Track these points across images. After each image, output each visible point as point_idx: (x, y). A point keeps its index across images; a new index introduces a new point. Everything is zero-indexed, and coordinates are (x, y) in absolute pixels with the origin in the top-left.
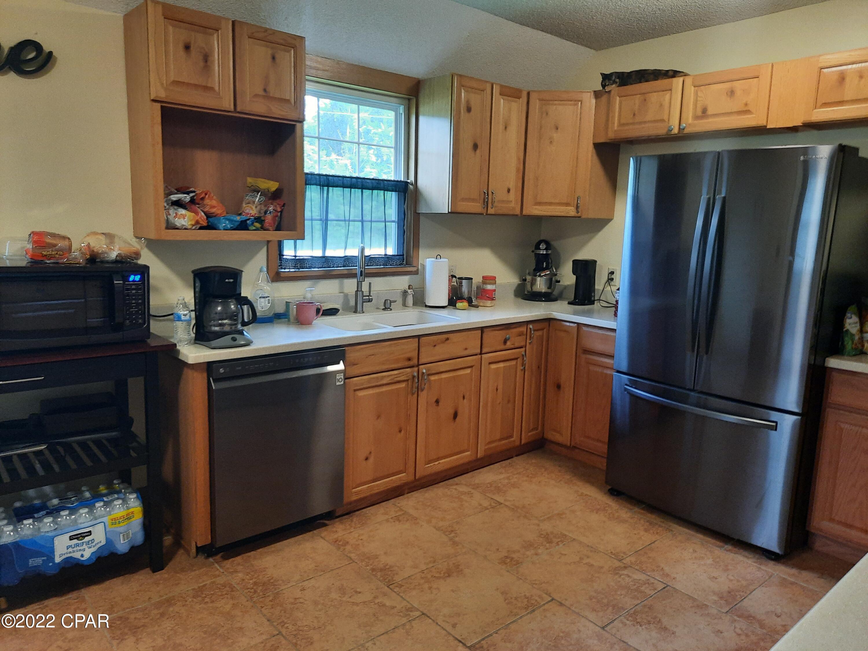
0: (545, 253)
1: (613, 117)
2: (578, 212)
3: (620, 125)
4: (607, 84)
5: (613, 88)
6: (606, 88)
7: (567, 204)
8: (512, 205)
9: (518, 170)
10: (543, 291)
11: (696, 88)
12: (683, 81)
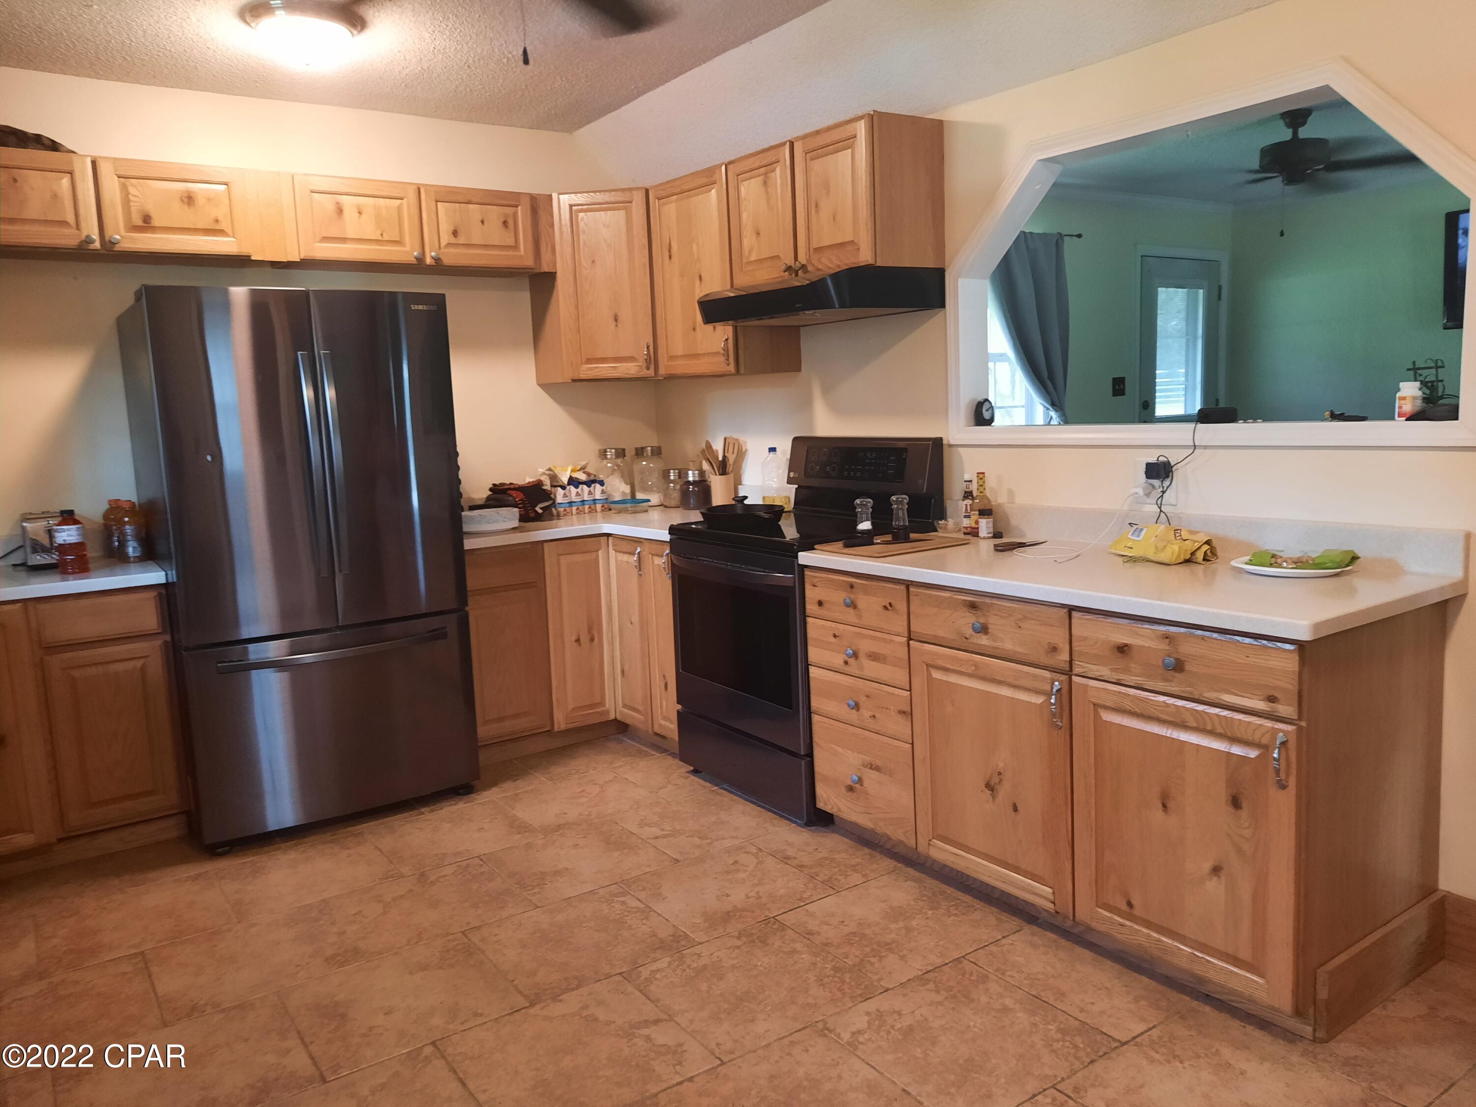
11: (122, 179)
12: (94, 163)
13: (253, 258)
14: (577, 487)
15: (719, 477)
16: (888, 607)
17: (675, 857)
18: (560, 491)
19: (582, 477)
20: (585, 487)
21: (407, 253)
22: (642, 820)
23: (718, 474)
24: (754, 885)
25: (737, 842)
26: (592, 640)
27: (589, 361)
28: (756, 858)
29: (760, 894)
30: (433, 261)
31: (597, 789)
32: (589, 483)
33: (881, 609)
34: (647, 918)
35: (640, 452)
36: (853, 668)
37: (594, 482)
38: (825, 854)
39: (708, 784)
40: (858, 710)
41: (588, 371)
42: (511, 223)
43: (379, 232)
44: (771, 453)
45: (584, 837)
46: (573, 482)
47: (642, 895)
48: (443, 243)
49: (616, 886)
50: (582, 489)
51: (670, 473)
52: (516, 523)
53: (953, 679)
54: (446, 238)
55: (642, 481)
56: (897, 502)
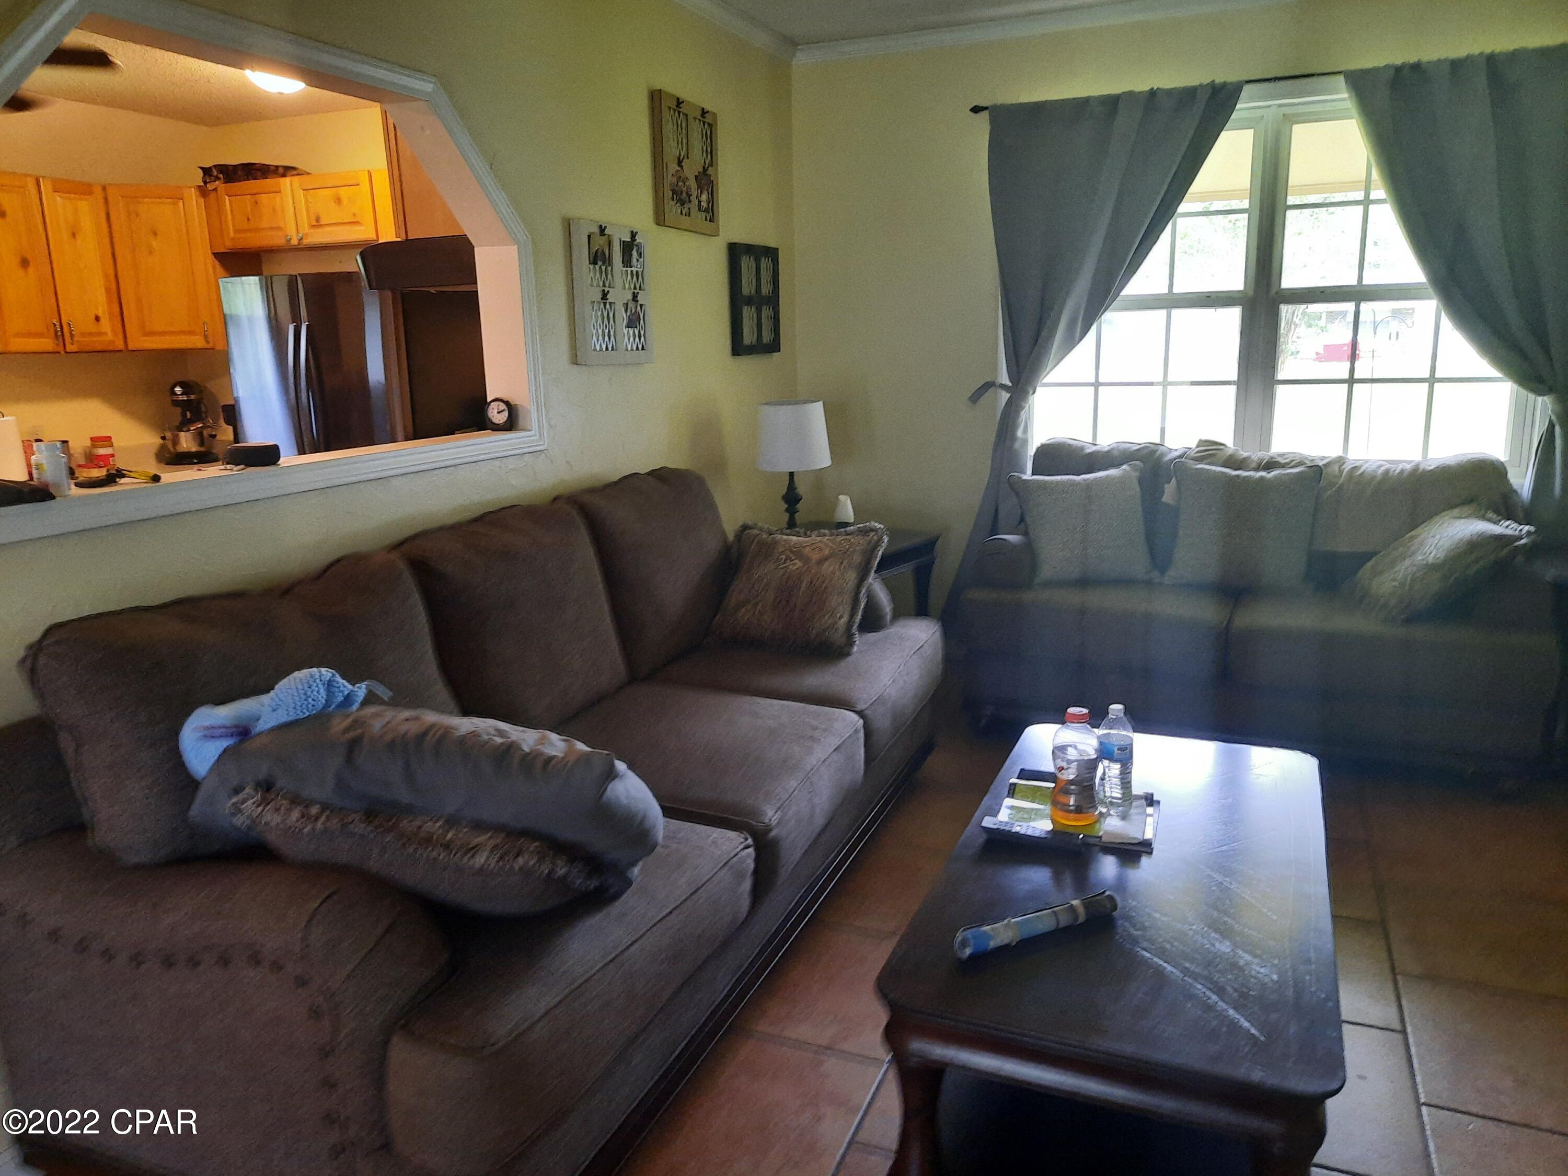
1: (227, 221)
2: (208, 342)
3: (236, 231)
4: (209, 179)
5: (217, 185)
6: (209, 184)
7: (192, 333)
8: (110, 336)
9: (108, 290)
10: (193, 450)
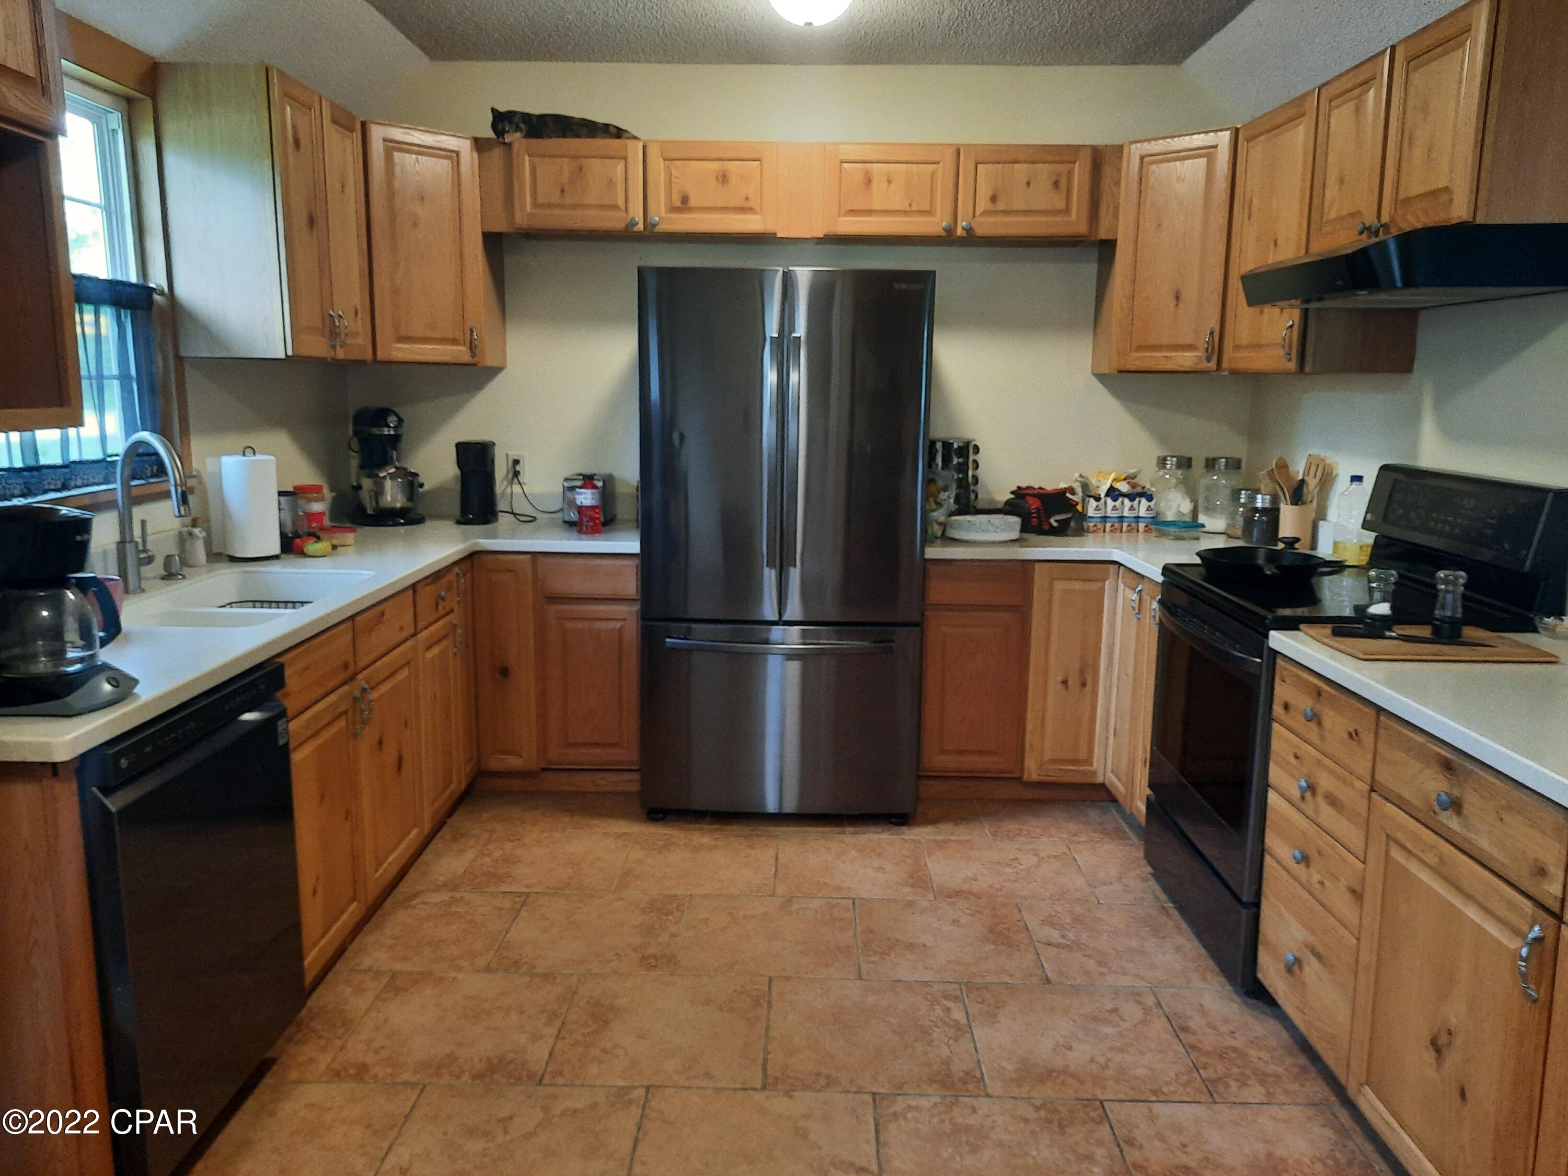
0: (392, 433)
1: (522, 189)
2: (470, 356)
3: (535, 204)
4: (507, 129)
5: (513, 137)
6: (506, 136)
7: (454, 342)
8: (362, 341)
9: (362, 273)
10: (398, 505)
11: (667, 162)
12: (644, 147)
13: (778, 235)
14: (1115, 500)
15: (1290, 507)
16: (1354, 735)
17: (1049, 975)
18: (1093, 503)
19: (1124, 487)
20: (1126, 501)
21: (934, 225)
22: (1050, 916)
23: (1289, 502)
24: (1112, 1049)
25: (1139, 983)
26: (1084, 685)
27: (1140, 348)
28: (1145, 1014)
29: (1110, 1064)
30: (965, 232)
31: (1033, 860)
32: (1131, 497)
33: (1345, 735)
34: (956, 1040)
35: (1211, 464)
36: (1309, 808)
37: (1142, 495)
38: (1238, 1044)
39: (1163, 897)
40: (1308, 866)
41: (1135, 361)
42: (1063, 183)
43: (907, 204)
44: (1354, 483)
45: (972, 915)
46: (1113, 493)
47: (974, 1009)
48: (979, 211)
49: (955, 986)
50: (1123, 503)
51: (1240, 494)
52: (1015, 535)
53: (1414, 867)
54: (983, 204)
55: (1207, 499)
56: (1446, 581)
